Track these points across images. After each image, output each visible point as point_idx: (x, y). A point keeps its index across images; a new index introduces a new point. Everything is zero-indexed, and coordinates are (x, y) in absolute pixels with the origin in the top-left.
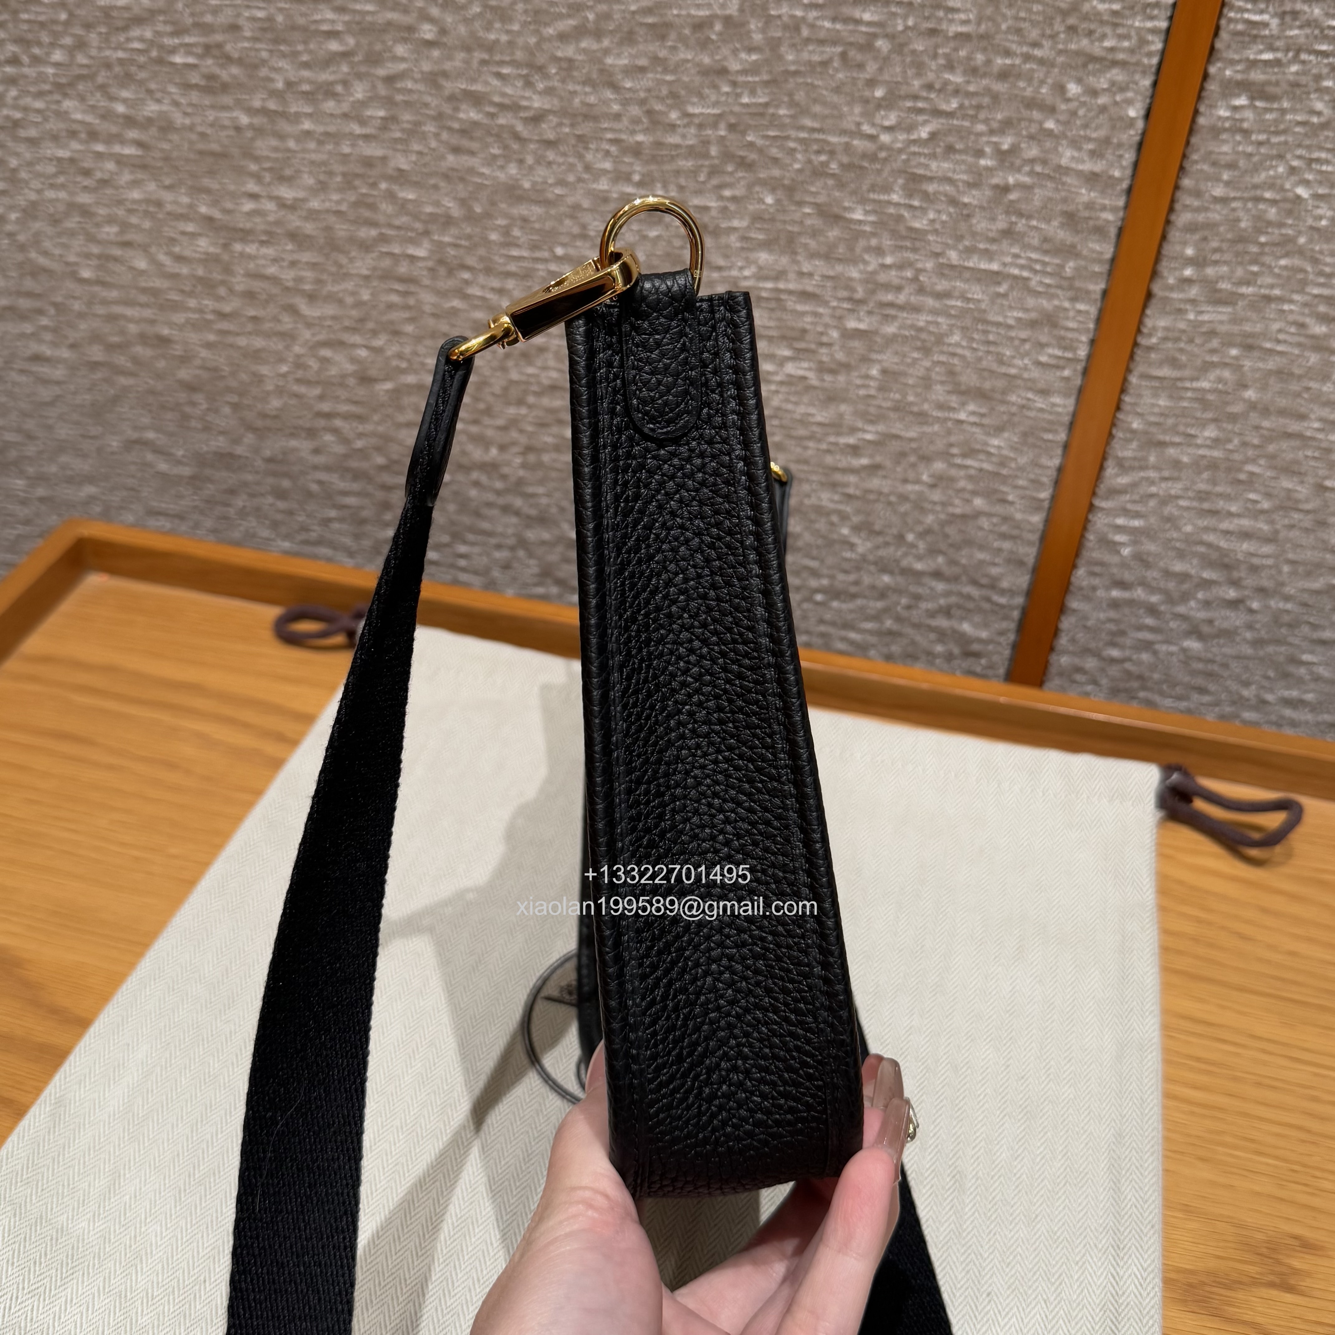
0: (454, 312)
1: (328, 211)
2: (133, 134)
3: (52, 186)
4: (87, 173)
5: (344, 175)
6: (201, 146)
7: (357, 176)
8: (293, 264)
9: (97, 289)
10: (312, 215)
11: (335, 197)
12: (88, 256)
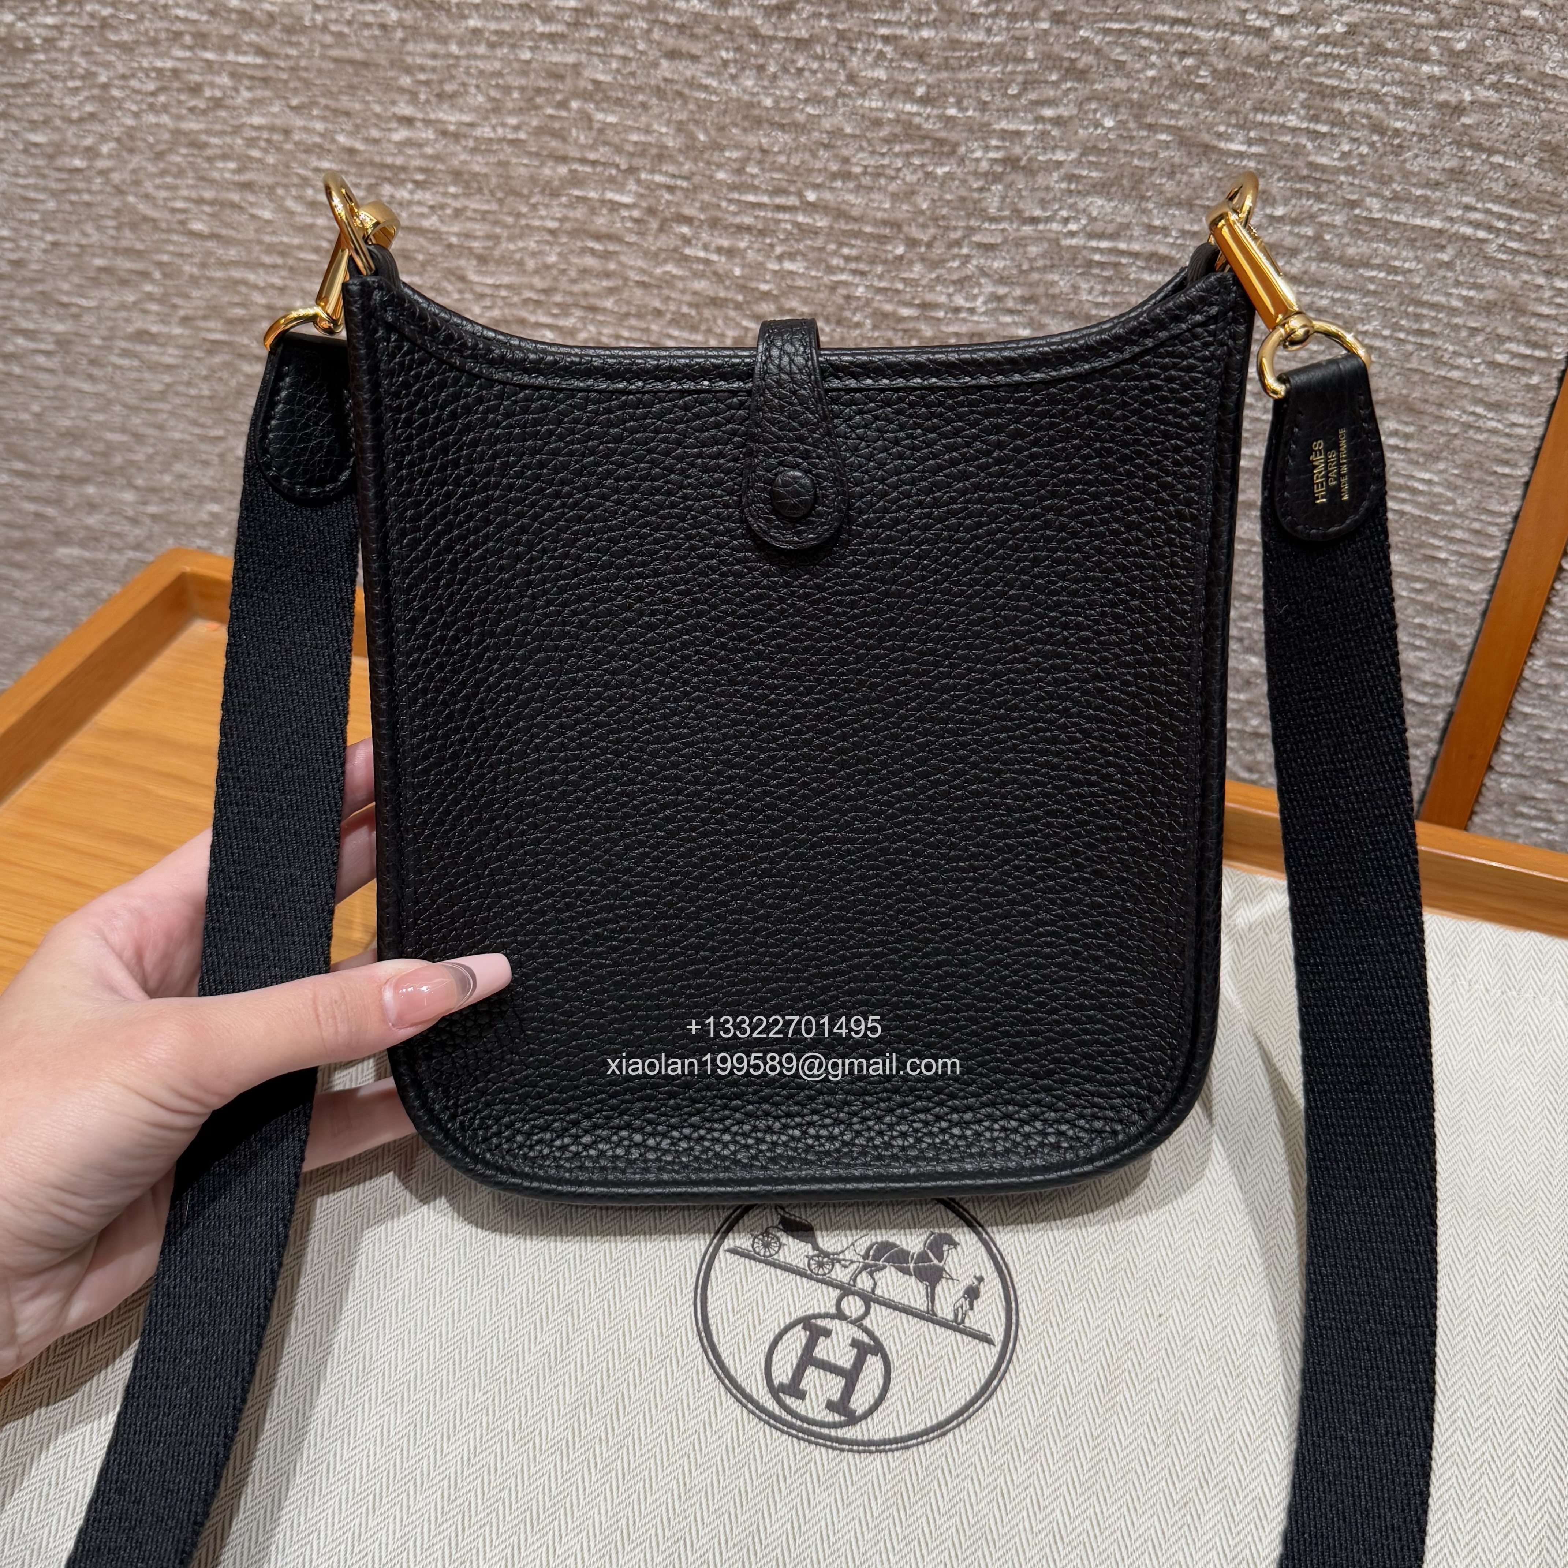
0: (669, 281)
1: (501, 140)
2: (251, 37)
3: (151, 106)
4: (196, 90)
5: (522, 89)
6: (335, 53)
7: (539, 91)
8: (458, 213)
9: (210, 244)
10: (481, 147)
11: (513, 121)
12: (200, 201)
